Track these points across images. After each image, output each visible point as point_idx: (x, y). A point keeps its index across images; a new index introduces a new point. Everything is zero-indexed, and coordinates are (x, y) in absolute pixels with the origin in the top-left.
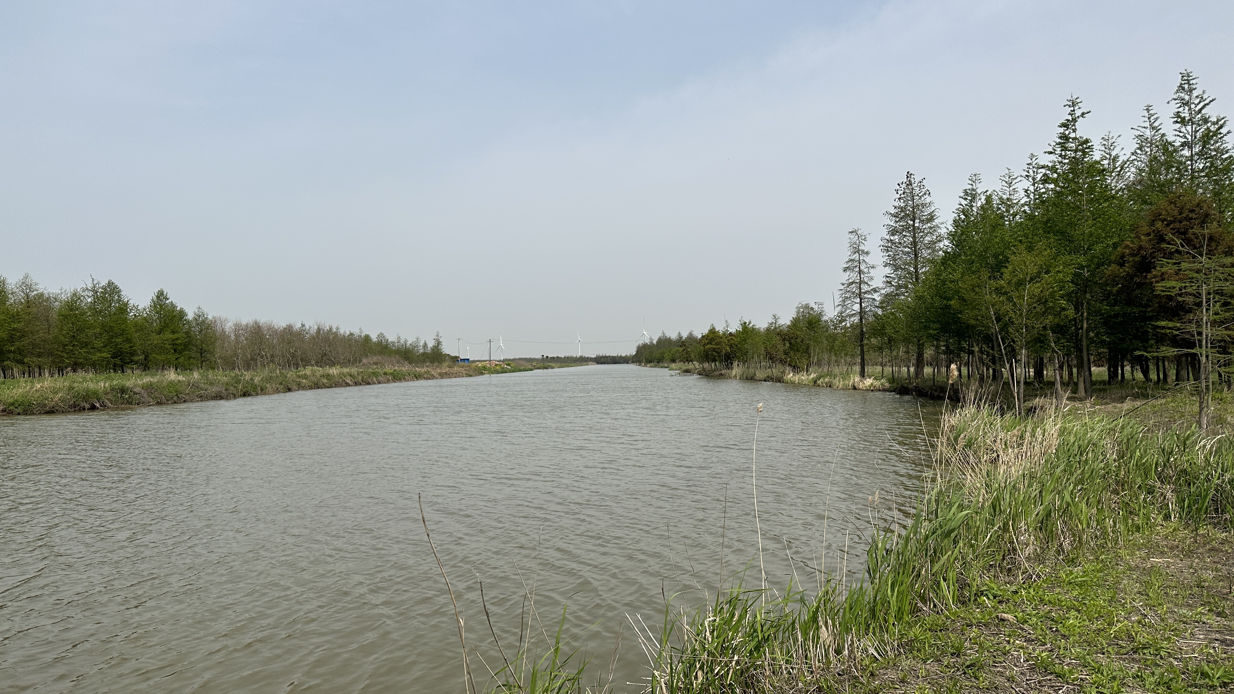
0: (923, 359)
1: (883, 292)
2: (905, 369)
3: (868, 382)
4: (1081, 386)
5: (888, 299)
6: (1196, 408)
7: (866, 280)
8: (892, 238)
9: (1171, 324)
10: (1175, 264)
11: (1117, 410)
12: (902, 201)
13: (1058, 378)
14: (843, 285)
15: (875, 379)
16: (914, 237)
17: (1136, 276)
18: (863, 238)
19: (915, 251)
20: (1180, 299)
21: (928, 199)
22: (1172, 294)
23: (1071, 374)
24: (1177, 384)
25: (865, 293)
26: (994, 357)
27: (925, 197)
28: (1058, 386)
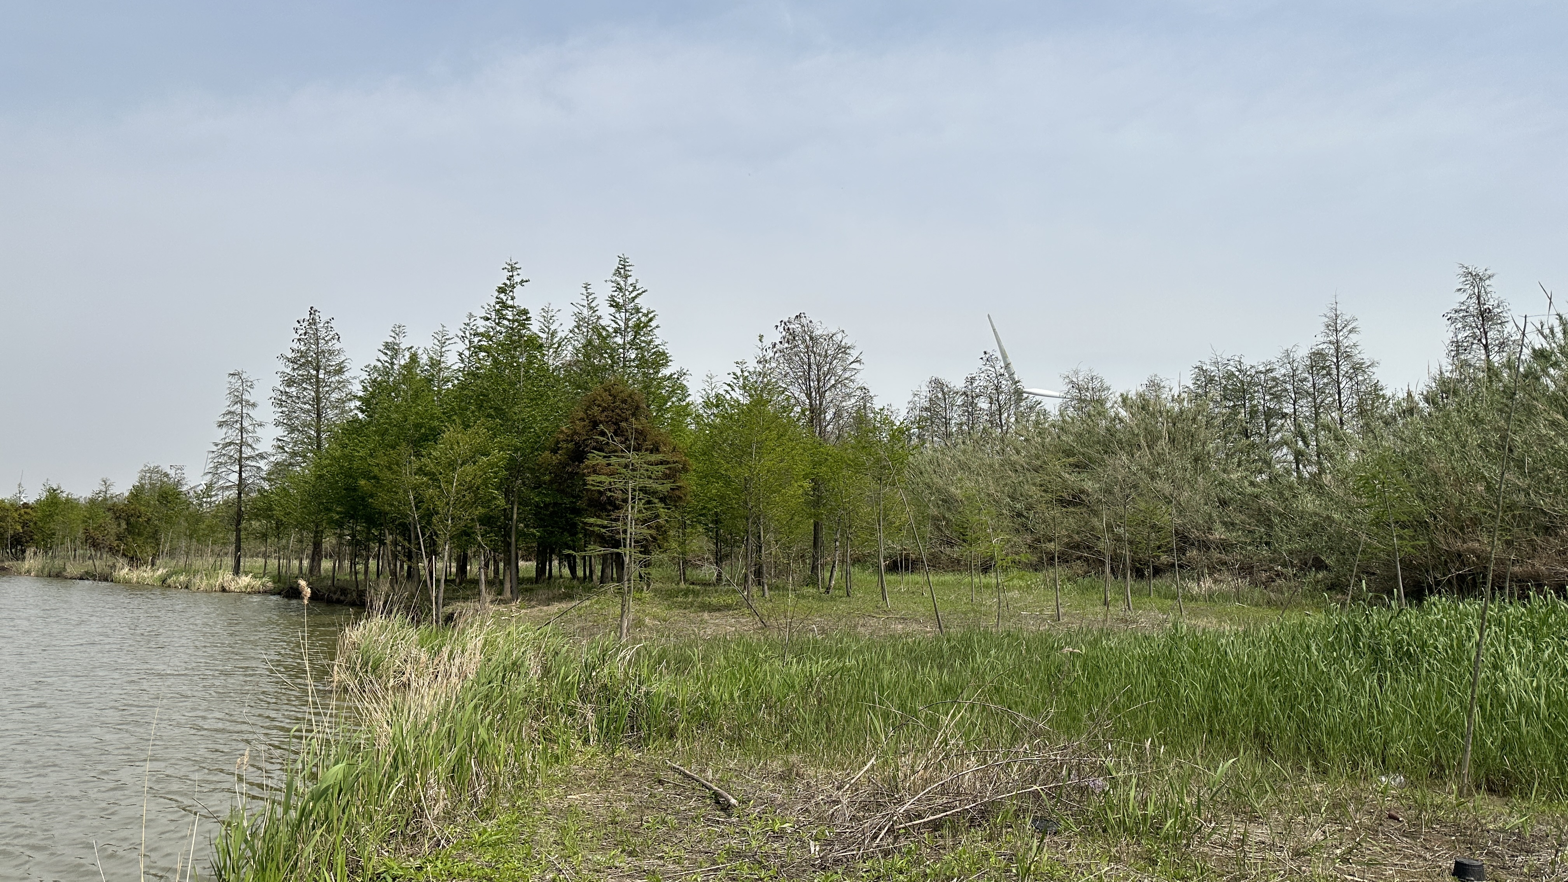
0: (321, 550)
1: (272, 459)
2: (296, 563)
3: (245, 580)
4: (507, 586)
5: (279, 469)
6: (618, 611)
7: (250, 441)
8: (287, 389)
9: (599, 522)
10: (605, 457)
11: (543, 614)
12: (302, 343)
13: (483, 577)
14: (217, 445)
15: (255, 577)
16: (317, 392)
17: (568, 465)
18: (249, 384)
19: (318, 410)
20: (609, 494)
21: (337, 346)
22: (602, 489)
23: (496, 571)
24: (602, 587)
25: (247, 459)
26: (410, 552)
27: (333, 342)
28: (483, 587)
